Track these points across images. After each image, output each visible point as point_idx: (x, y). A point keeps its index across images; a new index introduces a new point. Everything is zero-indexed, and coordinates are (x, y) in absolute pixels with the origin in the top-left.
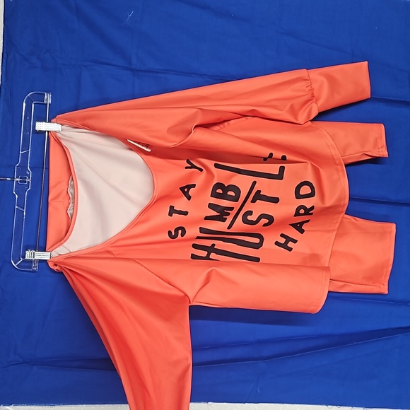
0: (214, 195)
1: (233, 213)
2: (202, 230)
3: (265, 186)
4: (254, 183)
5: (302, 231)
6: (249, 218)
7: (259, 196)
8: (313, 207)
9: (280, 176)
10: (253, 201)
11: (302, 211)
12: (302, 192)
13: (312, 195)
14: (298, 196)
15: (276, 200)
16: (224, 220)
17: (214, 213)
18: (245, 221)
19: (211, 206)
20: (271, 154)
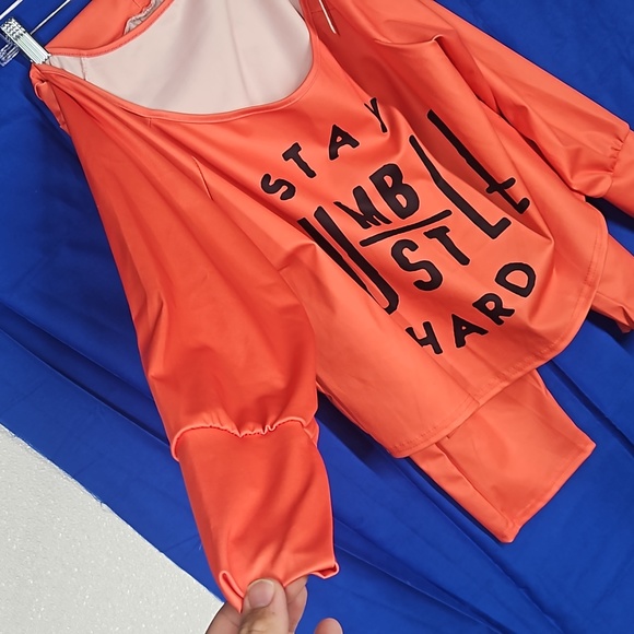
0: (377, 179)
1: (384, 228)
2: (320, 213)
3: (460, 228)
4: (447, 213)
5: (460, 343)
6: (406, 252)
7: (441, 234)
8: (513, 311)
9: (493, 231)
10: (429, 235)
11: (491, 305)
12: (509, 278)
13: (524, 292)
14: (501, 279)
15: (464, 260)
16: (366, 226)
17: (355, 207)
18: (396, 251)
19: (359, 193)
20: (512, 181)
